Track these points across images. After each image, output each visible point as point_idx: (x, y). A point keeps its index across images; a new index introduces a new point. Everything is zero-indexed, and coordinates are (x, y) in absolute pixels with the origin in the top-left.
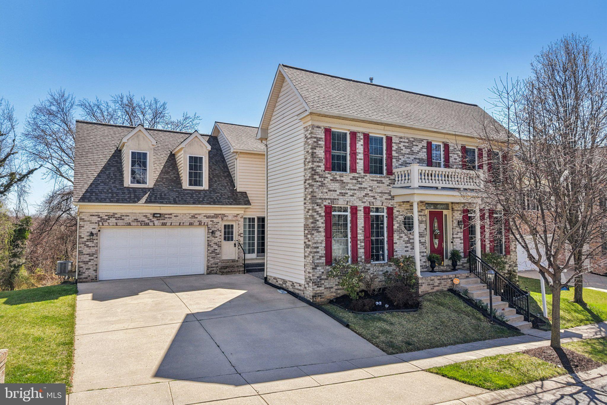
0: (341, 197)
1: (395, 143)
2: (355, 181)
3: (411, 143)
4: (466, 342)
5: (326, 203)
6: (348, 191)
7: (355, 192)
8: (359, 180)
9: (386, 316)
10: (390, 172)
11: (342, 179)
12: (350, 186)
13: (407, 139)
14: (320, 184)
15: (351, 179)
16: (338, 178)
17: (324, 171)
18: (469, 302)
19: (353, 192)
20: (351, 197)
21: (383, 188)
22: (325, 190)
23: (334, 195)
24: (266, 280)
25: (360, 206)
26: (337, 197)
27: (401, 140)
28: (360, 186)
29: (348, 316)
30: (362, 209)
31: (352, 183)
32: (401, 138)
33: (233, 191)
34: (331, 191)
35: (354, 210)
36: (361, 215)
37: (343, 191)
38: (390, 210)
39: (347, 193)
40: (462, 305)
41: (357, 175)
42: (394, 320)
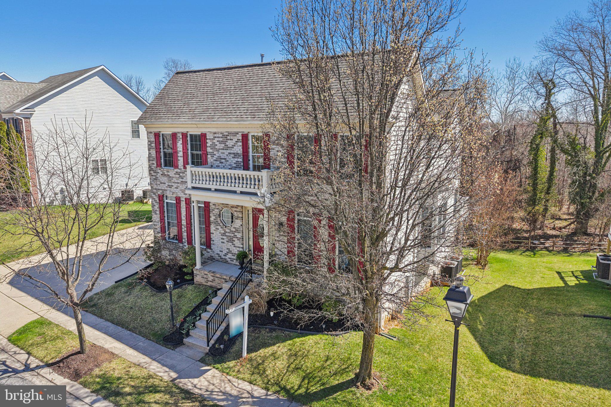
0: (169, 189)
1: (210, 139)
2: (178, 176)
3: (225, 137)
5: (160, 193)
6: (173, 184)
7: (179, 185)
8: (181, 174)
11: (169, 174)
12: (174, 180)
13: (221, 133)
14: (154, 177)
15: (175, 174)
16: (166, 173)
17: (157, 167)
18: (202, 305)
19: (176, 184)
20: (176, 189)
22: (158, 183)
23: (163, 187)
25: (183, 197)
26: (166, 189)
27: (216, 135)
28: (181, 180)
30: (184, 199)
31: (176, 178)
32: (215, 133)
34: (161, 183)
35: (178, 200)
36: (183, 205)
37: (170, 184)
39: (173, 186)
41: (179, 171)
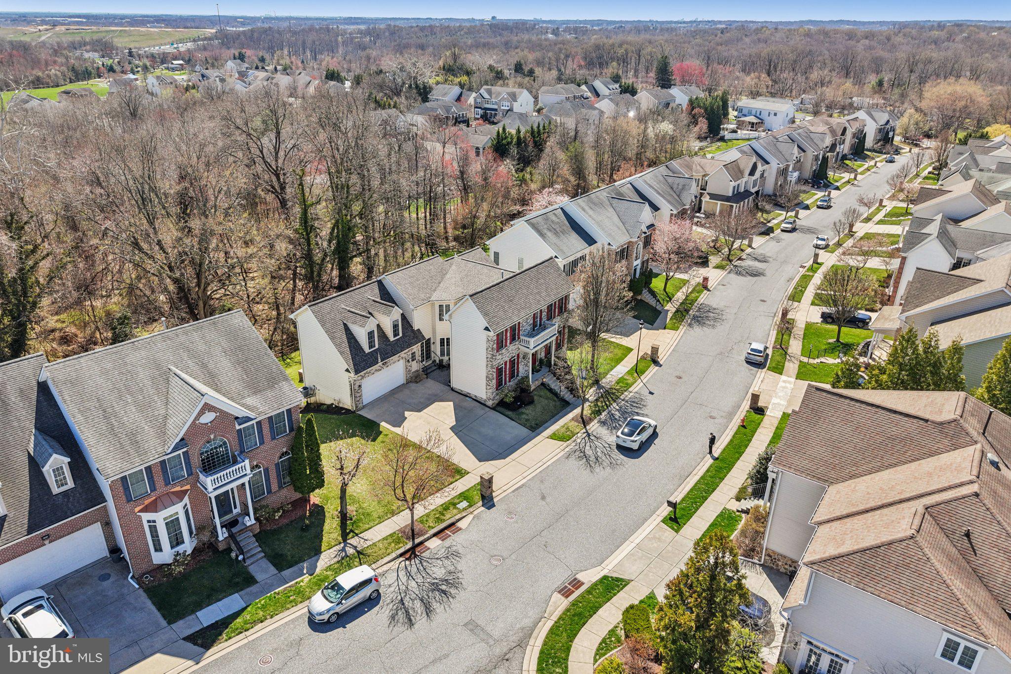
1: (521, 323)
2: (506, 350)
4: (553, 417)
5: (497, 366)
8: (508, 349)
9: (523, 410)
10: (519, 338)
12: (504, 353)
14: (494, 359)
16: (501, 353)
18: (551, 390)
20: (505, 358)
21: (516, 347)
22: (496, 361)
24: (452, 389)
25: (508, 360)
26: (500, 361)
29: (510, 413)
32: (523, 319)
33: (413, 331)
34: (498, 359)
35: (506, 363)
36: (508, 363)
37: (502, 357)
38: (518, 355)
40: (548, 394)
41: (507, 347)
42: (527, 412)
